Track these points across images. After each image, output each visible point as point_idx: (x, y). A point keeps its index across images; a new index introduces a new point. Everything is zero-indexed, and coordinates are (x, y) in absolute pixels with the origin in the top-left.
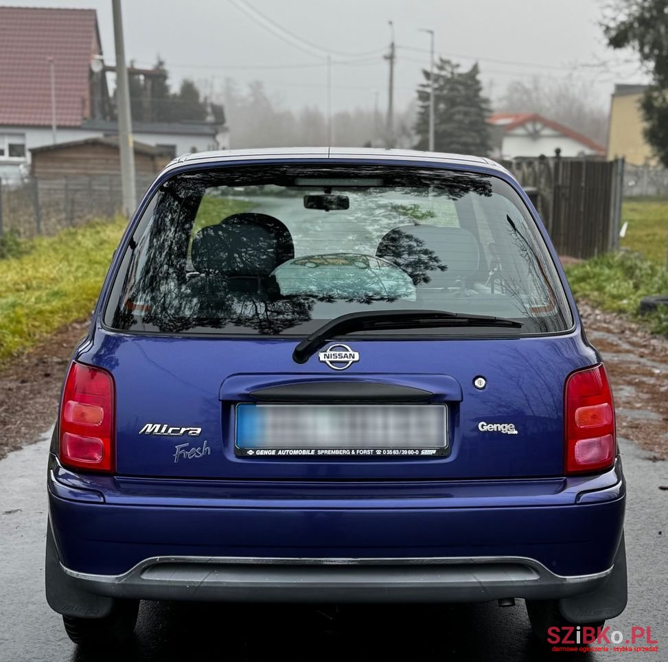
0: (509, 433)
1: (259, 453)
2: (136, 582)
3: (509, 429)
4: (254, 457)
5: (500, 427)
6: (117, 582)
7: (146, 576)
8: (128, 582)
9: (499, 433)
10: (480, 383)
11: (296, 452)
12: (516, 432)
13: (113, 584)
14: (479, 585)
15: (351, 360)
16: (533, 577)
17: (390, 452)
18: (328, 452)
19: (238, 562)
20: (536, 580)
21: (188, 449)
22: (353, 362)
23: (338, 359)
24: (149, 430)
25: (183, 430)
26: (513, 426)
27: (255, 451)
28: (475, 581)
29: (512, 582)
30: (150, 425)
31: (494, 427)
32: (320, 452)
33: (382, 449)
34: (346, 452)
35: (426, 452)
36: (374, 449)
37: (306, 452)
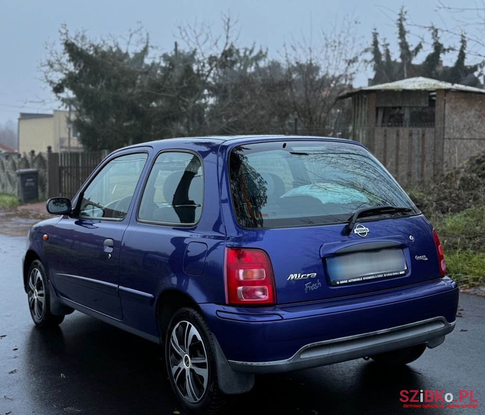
0: (425, 259)
1: (341, 282)
2: (298, 360)
4: (340, 285)
5: (422, 257)
6: (288, 363)
7: (302, 357)
8: (294, 362)
9: (422, 259)
10: (411, 237)
11: (355, 280)
12: (427, 259)
13: (286, 364)
14: (429, 333)
17: (389, 275)
18: (367, 278)
19: (344, 340)
20: (443, 327)
21: (311, 285)
22: (368, 232)
23: (361, 232)
24: (292, 278)
25: (308, 275)
26: (425, 256)
27: (339, 281)
29: (438, 329)
30: (292, 275)
31: (420, 257)
32: (364, 279)
33: (386, 273)
34: (373, 277)
35: (401, 273)
36: (383, 274)
37: (358, 280)
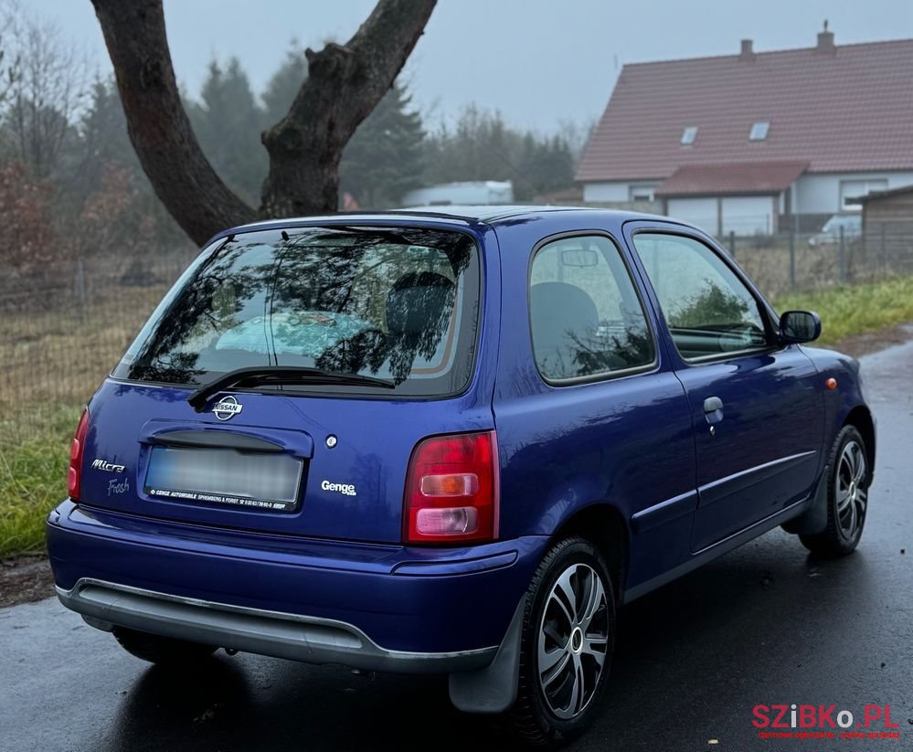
0: (348, 494)
1: (159, 493)
2: (76, 599)
3: (349, 490)
4: (155, 497)
5: (341, 487)
7: (82, 595)
8: (74, 597)
9: (339, 492)
10: (332, 441)
11: (183, 495)
12: (355, 494)
14: (306, 645)
15: (233, 412)
16: (354, 645)
17: (250, 503)
18: (206, 498)
20: (358, 649)
21: (116, 484)
22: (235, 414)
23: (223, 410)
24: (96, 465)
25: (115, 466)
26: (353, 487)
27: (156, 491)
28: (303, 640)
30: (98, 460)
31: (336, 486)
32: (200, 497)
33: (245, 499)
34: (218, 499)
35: (277, 506)
36: (240, 498)
37: (190, 496)
